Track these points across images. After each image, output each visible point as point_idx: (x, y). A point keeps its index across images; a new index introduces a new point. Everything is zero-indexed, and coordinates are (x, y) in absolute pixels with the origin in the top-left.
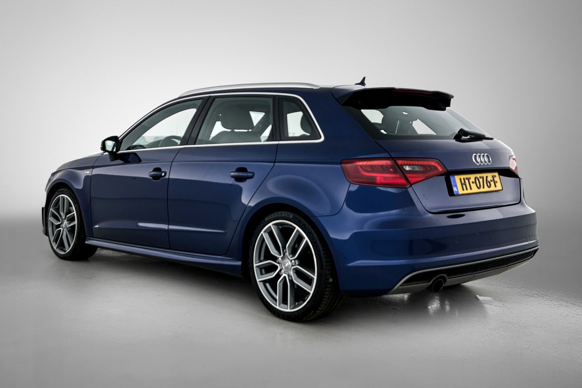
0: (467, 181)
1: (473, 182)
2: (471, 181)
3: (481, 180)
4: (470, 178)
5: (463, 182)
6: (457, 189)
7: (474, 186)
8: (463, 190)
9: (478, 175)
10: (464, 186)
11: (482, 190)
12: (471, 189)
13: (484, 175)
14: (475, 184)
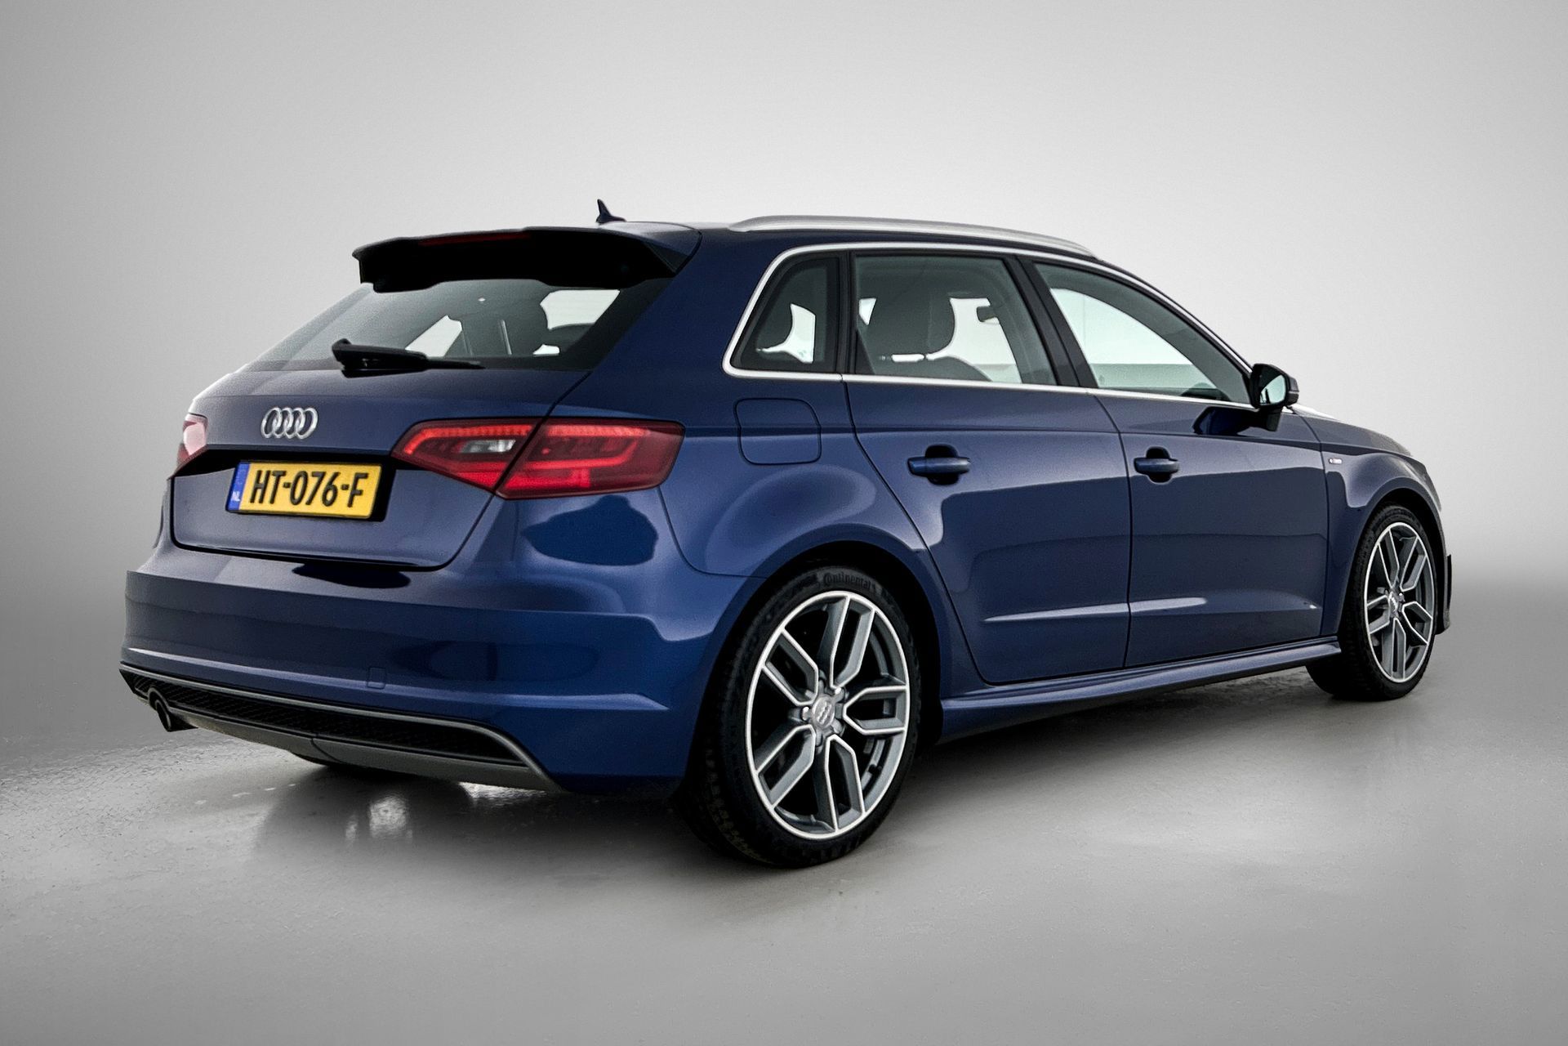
0: (272, 479)
1: (287, 485)
2: (283, 480)
3: (312, 482)
4: (284, 473)
5: (262, 480)
6: (240, 498)
7: (284, 494)
8: (252, 500)
9: (310, 468)
10: (259, 492)
11: (302, 508)
12: (272, 501)
13: (330, 469)
14: (288, 491)
